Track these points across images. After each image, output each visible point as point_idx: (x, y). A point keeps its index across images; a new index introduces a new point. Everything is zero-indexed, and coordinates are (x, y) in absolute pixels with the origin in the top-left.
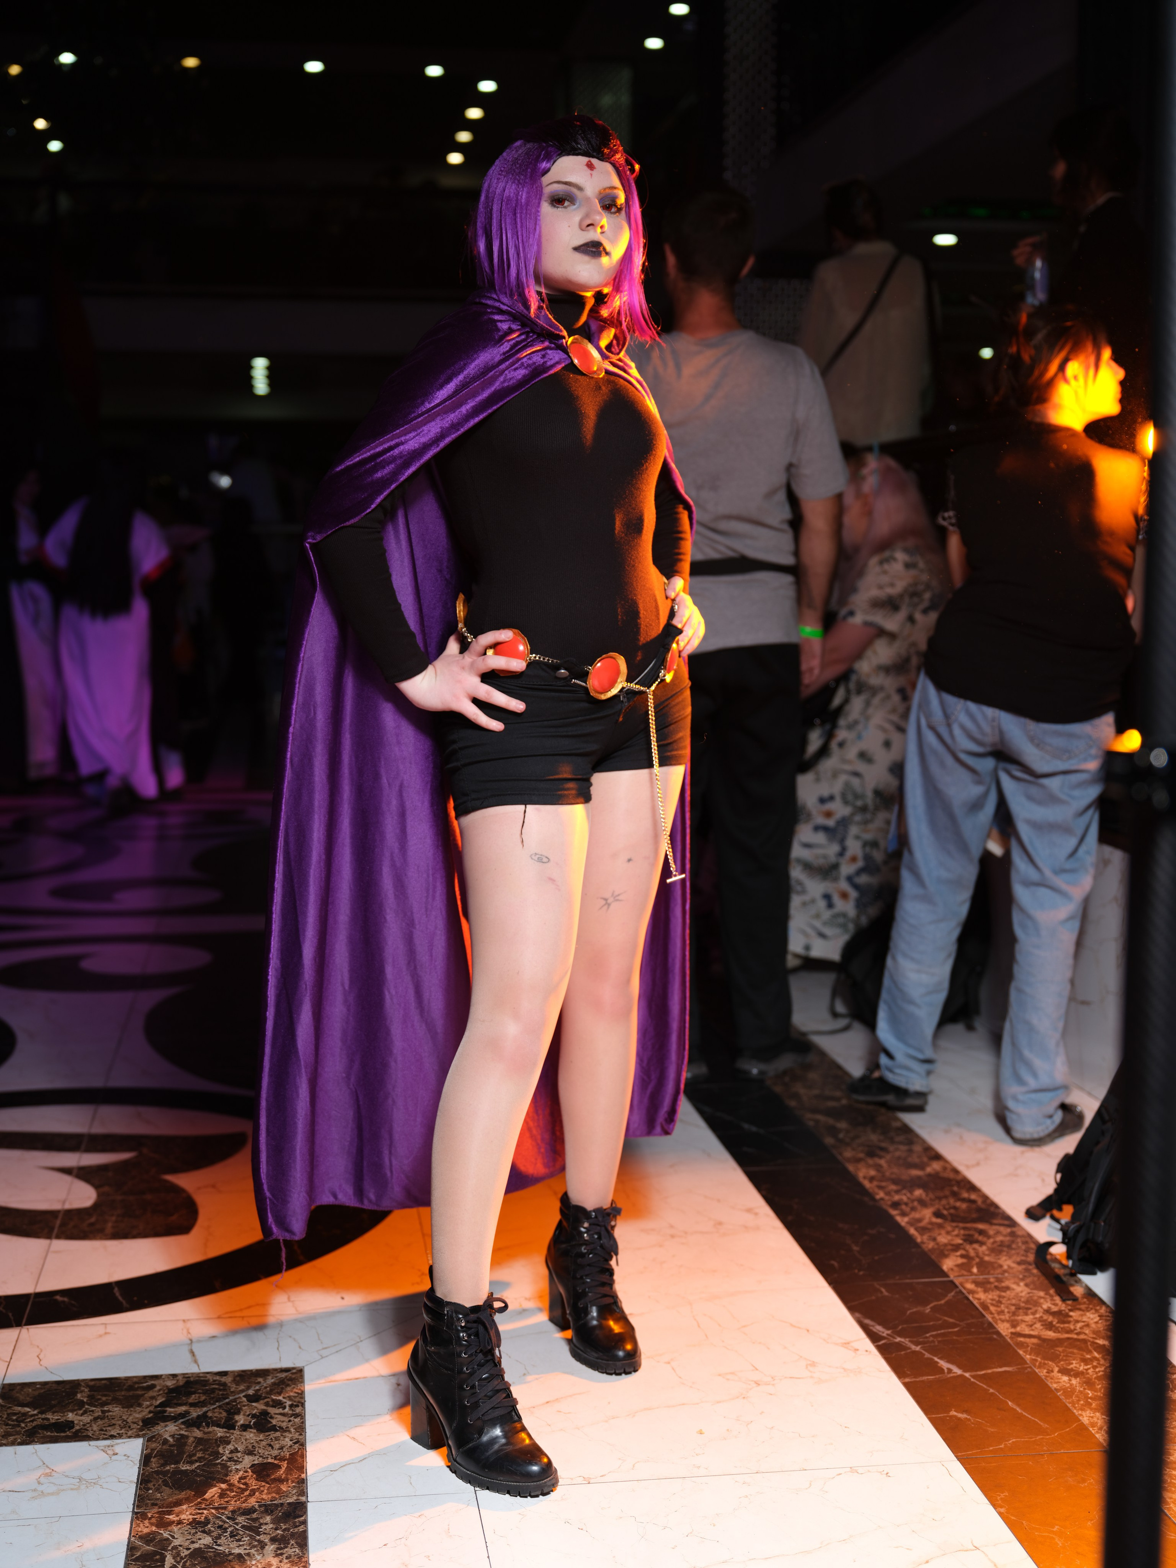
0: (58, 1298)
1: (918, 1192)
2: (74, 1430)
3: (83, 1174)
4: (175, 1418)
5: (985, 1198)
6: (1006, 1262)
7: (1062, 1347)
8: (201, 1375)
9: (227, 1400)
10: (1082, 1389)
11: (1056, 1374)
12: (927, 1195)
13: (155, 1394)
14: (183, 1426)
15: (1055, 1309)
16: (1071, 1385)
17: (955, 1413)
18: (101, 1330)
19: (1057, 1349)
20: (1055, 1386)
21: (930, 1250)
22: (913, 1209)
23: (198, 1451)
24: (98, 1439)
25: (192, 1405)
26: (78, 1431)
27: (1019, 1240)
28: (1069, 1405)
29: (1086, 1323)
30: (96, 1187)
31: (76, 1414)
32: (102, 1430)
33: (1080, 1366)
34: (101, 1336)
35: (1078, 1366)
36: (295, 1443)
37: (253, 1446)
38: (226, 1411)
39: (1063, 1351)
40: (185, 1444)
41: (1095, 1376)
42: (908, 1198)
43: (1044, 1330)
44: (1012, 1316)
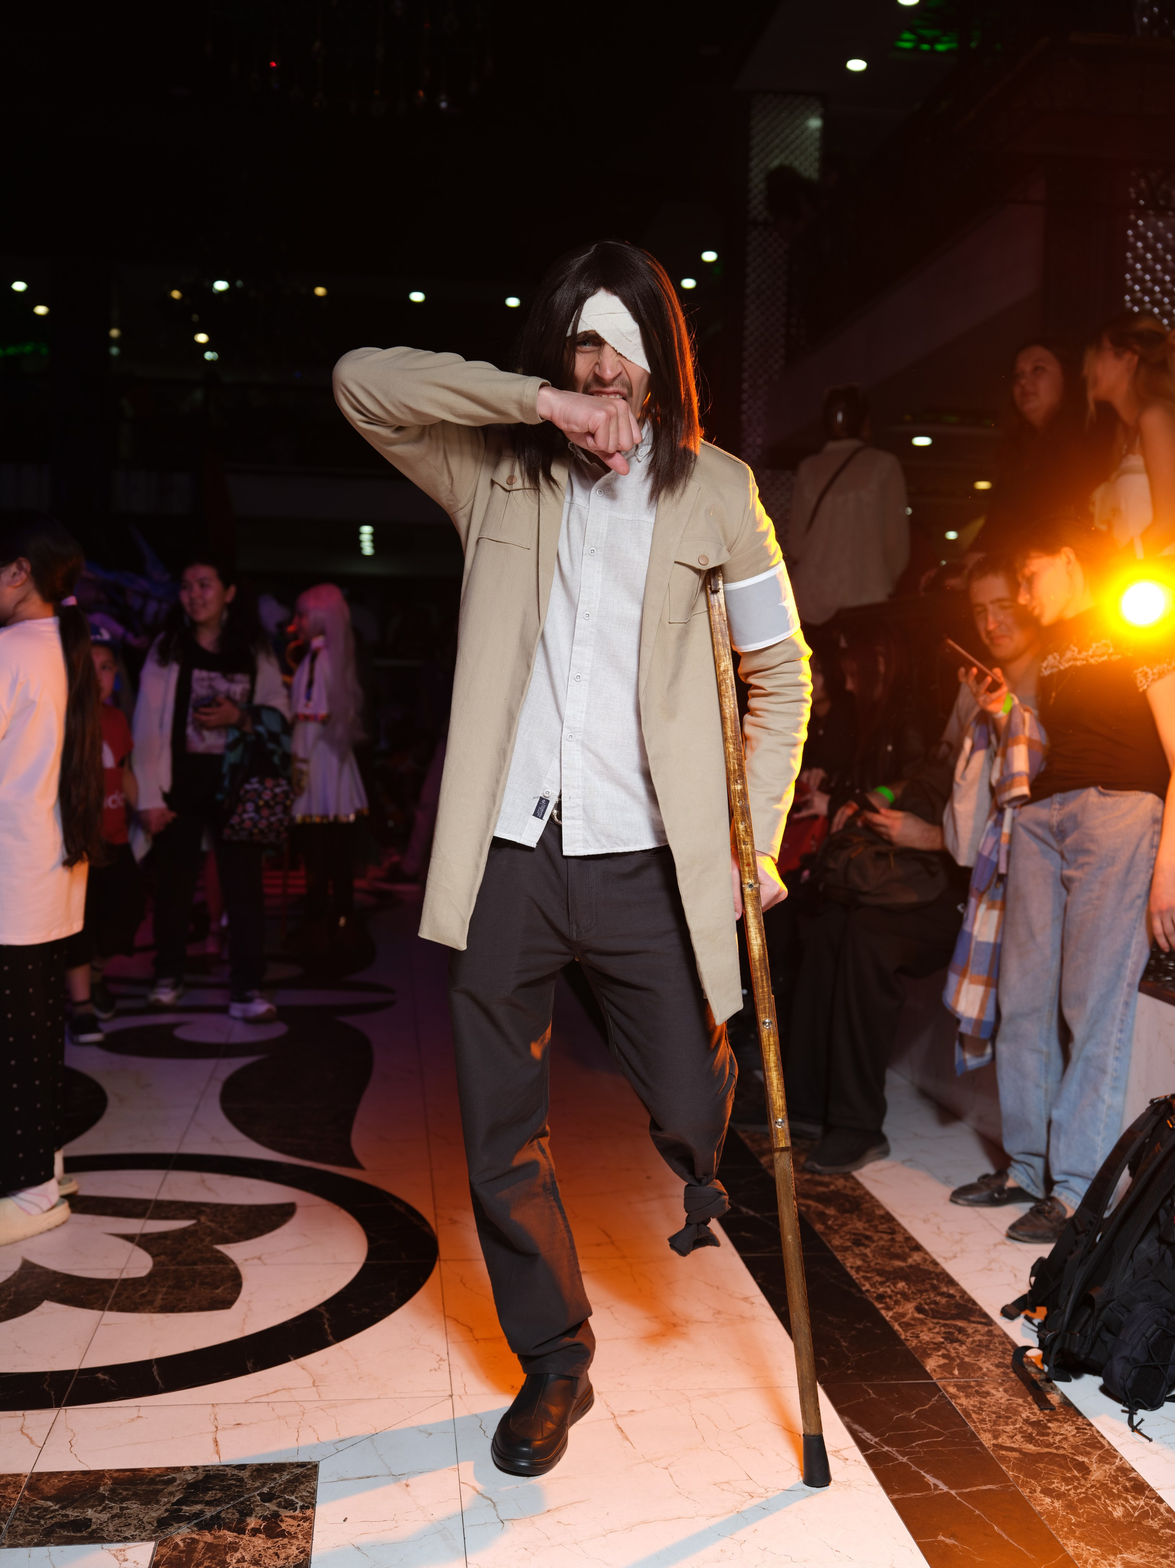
0: (100, 1375)
1: (901, 1285)
2: (90, 1530)
3: (144, 1241)
4: (188, 1519)
5: (963, 1293)
6: (986, 1364)
7: (1042, 1463)
8: (221, 1468)
9: (242, 1499)
10: (1065, 1514)
11: (1038, 1494)
12: (909, 1289)
13: (174, 1489)
14: (195, 1529)
15: (1034, 1419)
16: (1054, 1508)
17: (943, 1538)
18: (134, 1413)
19: (1038, 1465)
20: (1038, 1508)
21: (913, 1348)
22: (897, 1303)
23: (206, 1559)
24: (111, 1542)
25: (209, 1503)
26: (94, 1531)
27: (996, 1340)
28: (1054, 1532)
29: (1064, 1436)
30: (153, 1256)
31: (95, 1511)
32: (117, 1531)
33: (1062, 1486)
34: (133, 1420)
35: (1059, 1485)
36: (301, 1552)
37: (260, 1554)
38: (239, 1511)
39: (1045, 1468)
40: (194, 1550)
41: (1076, 1498)
42: (892, 1291)
43: (1024, 1443)
44: (993, 1426)
